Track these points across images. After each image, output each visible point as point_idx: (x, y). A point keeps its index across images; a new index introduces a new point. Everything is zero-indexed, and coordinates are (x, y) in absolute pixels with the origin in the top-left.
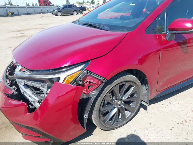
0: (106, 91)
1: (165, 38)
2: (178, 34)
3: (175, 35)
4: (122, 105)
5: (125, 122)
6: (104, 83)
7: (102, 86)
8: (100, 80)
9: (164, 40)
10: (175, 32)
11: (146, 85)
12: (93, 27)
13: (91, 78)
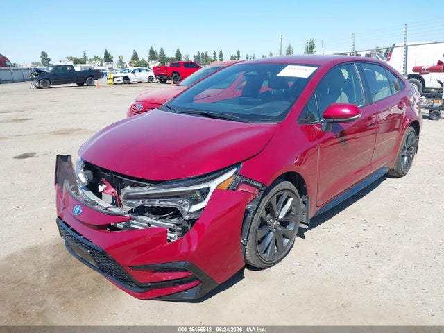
0: (263, 204)
1: (319, 129)
2: (336, 122)
3: (332, 124)
4: (278, 228)
5: (283, 255)
6: (262, 192)
7: (259, 196)
8: (258, 188)
9: (318, 131)
10: (332, 120)
11: (304, 196)
12: (210, 116)
13: (245, 185)
